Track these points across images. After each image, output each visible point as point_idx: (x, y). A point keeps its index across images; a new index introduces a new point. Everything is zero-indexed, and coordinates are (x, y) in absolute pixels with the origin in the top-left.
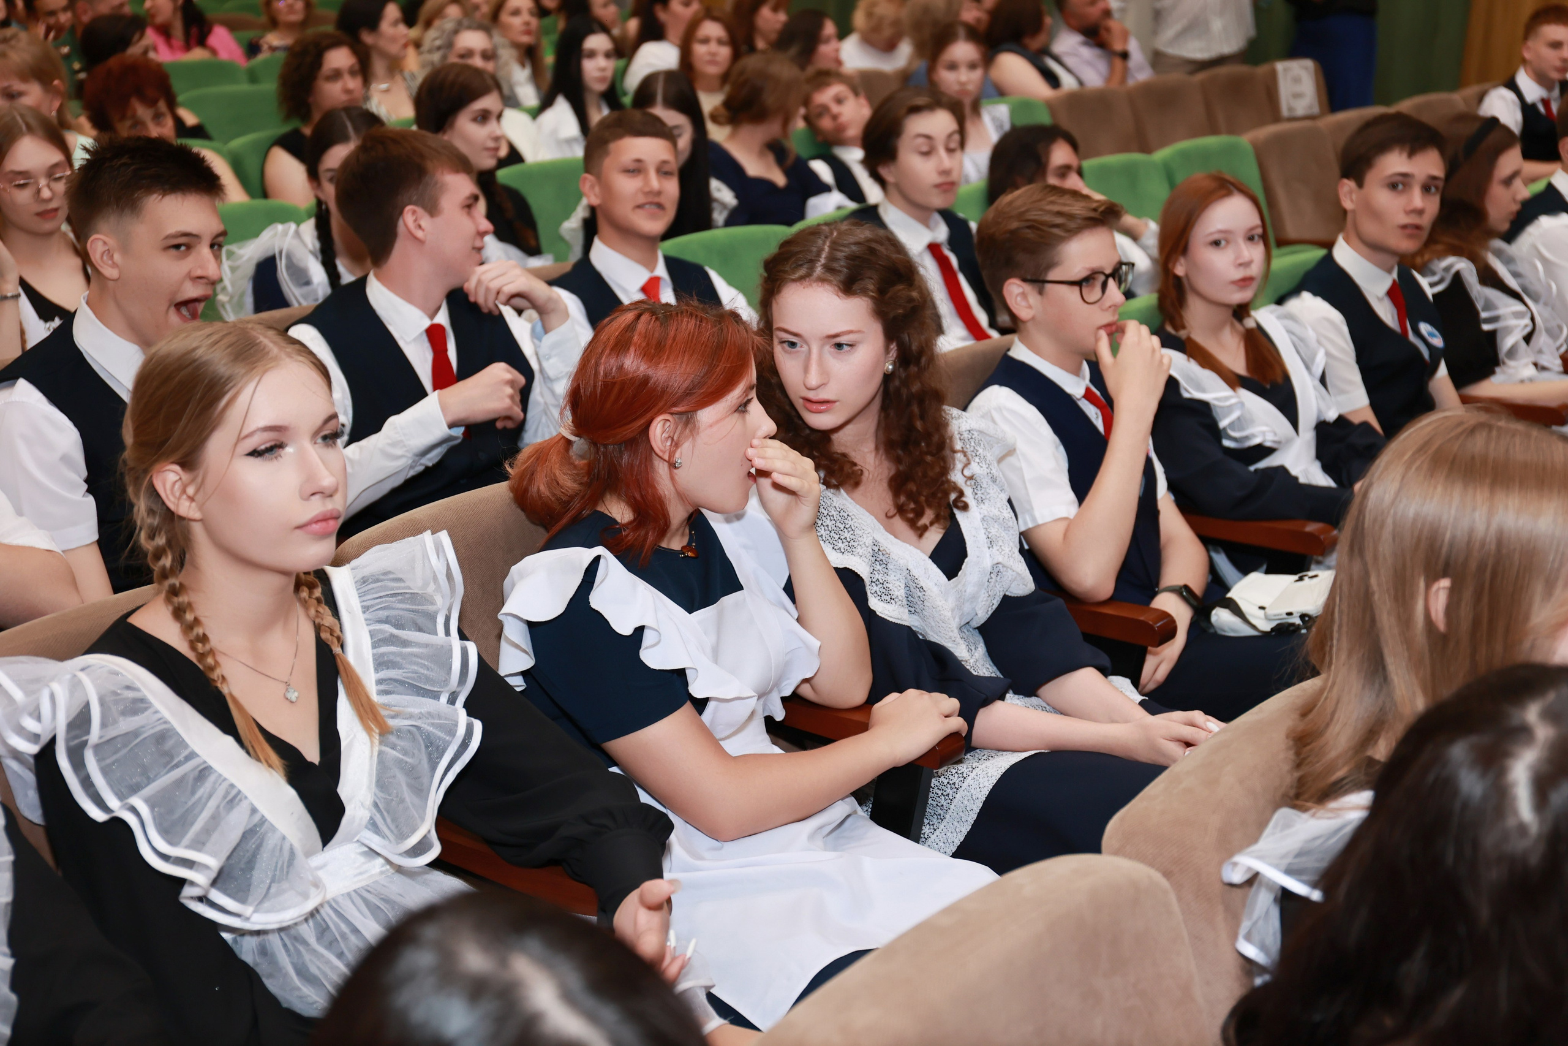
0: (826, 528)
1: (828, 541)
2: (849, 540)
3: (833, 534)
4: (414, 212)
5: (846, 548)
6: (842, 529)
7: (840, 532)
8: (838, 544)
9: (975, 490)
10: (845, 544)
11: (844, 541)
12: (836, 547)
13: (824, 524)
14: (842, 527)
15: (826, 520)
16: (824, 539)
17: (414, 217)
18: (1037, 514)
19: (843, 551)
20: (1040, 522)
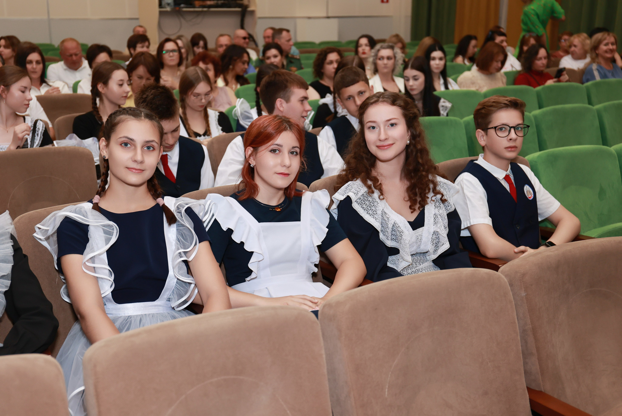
0: (366, 205)
1: (366, 210)
2: (373, 211)
3: (368, 207)
4: (281, 101)
5: (372, 214)
6: (372, 206)
7: (371, 207)
8: (369, 211)
9: (436, 203)
10: (372, 212)
11: (372, 210)
12: (368, 213)
13: (365, 203)
14: (372, 205)
15: (366, 202)
16: (365, 209)
17: (281, 103)
18: (471, 221)
19: (371, 214)
20: (472, 224)
